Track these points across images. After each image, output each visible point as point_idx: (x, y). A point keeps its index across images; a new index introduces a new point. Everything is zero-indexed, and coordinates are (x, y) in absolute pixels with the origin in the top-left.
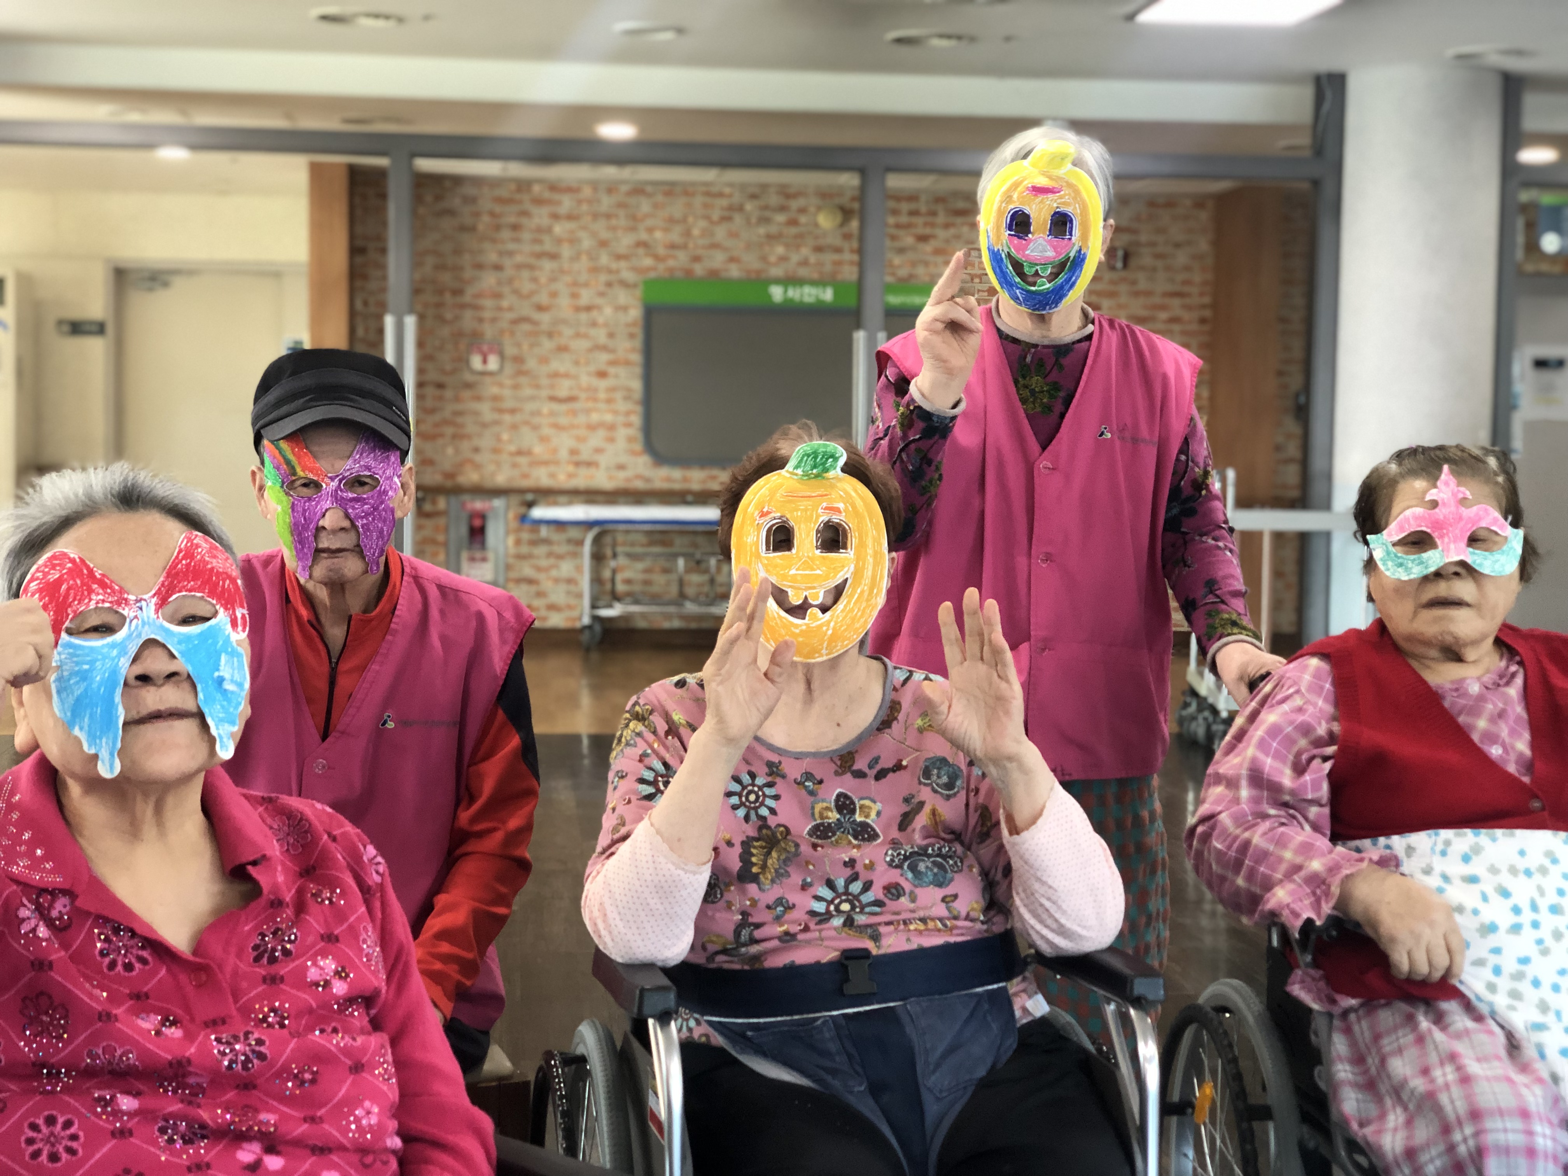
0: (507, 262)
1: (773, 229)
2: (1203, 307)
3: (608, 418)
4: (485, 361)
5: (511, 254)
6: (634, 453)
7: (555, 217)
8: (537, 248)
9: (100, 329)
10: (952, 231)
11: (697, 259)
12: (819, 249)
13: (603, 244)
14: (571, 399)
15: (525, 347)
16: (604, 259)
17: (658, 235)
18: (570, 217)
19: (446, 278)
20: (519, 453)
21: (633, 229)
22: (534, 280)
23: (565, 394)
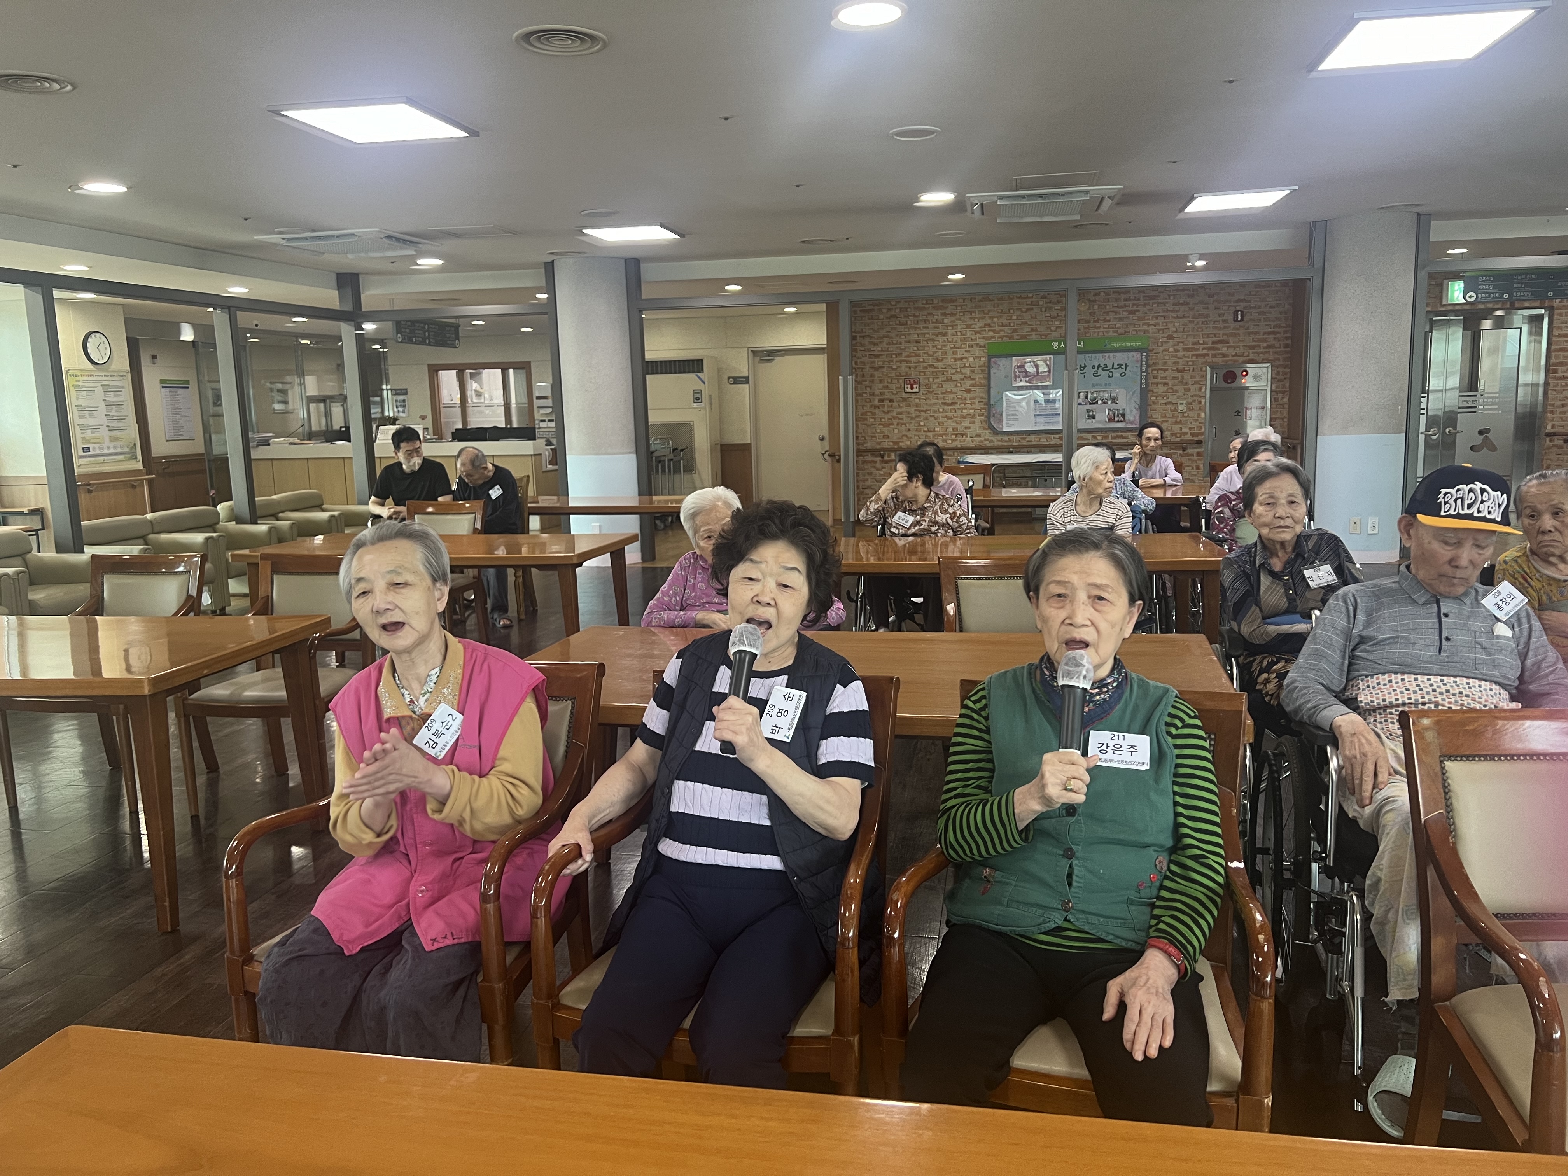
0: (922, 339)
3: (971, 411)
4: (912, 388)
5: (924, 334)
6: (984, 429)
7: (945, 314)
8: (937, 331)
9: (746, 380)
10: (1148, 307)
11: (1015, 331)
13: (968, 326)
14: (953, 403)
16: (969, 334)
17: (995, 320)
18: (952, 315)
19: (892, 348)
20: (929, 431)
21: (983, 318)
23: (950, 401)
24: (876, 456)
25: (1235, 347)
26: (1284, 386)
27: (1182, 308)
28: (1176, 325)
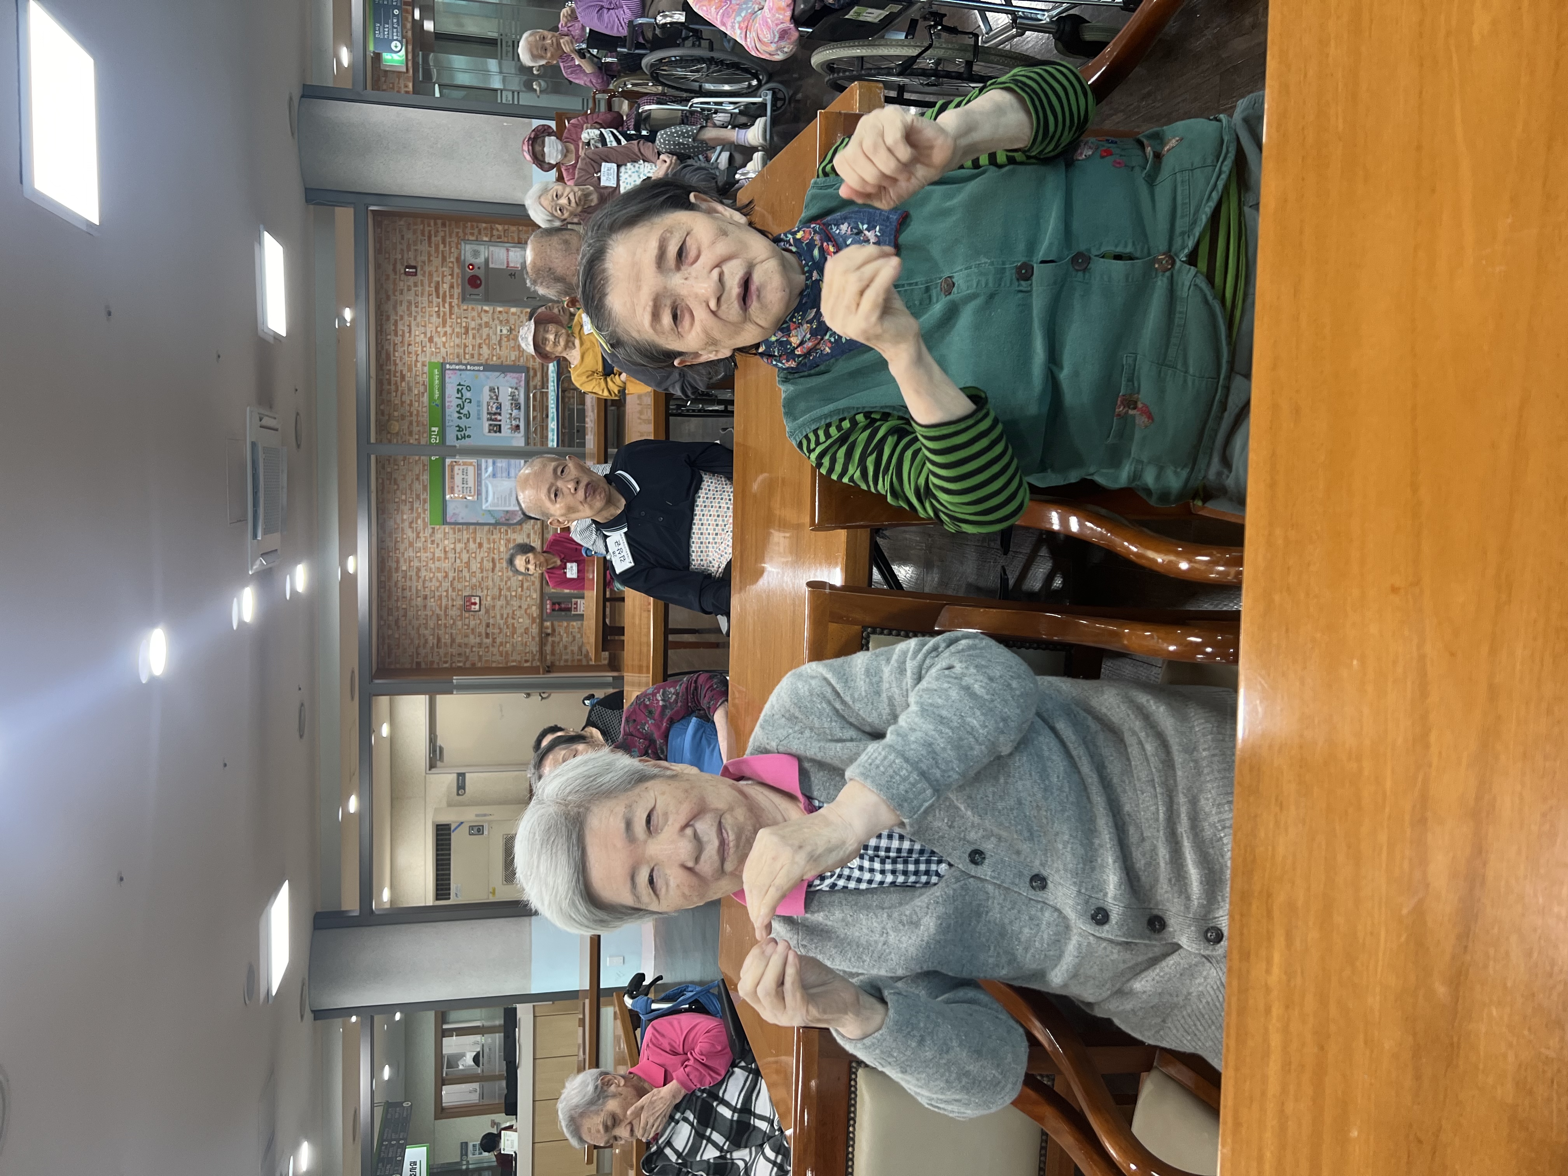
0: (422, 593)
2: (435, 224)
4: (475, 604)
5: (417, 590)
6: (521, 529)
7: (397, 569)
8: (414, 578)
9: (461, 776)
10: (398, 361)
11: (418, 497)
12: (411, 433)
13: (411, 544)
14: (493, 560)
15: (467, 584)
16: (419, 545)
17: (405, 517)
18: (398, 562)
19: (431, 624)
20: (522, 587)
21: (403, 530)
22: (431, 579)
23: (491, 564)
24: (547, 641)
25: (444, 276)
26: (485, 229)
27: (400, 327)
28: (418, 335)
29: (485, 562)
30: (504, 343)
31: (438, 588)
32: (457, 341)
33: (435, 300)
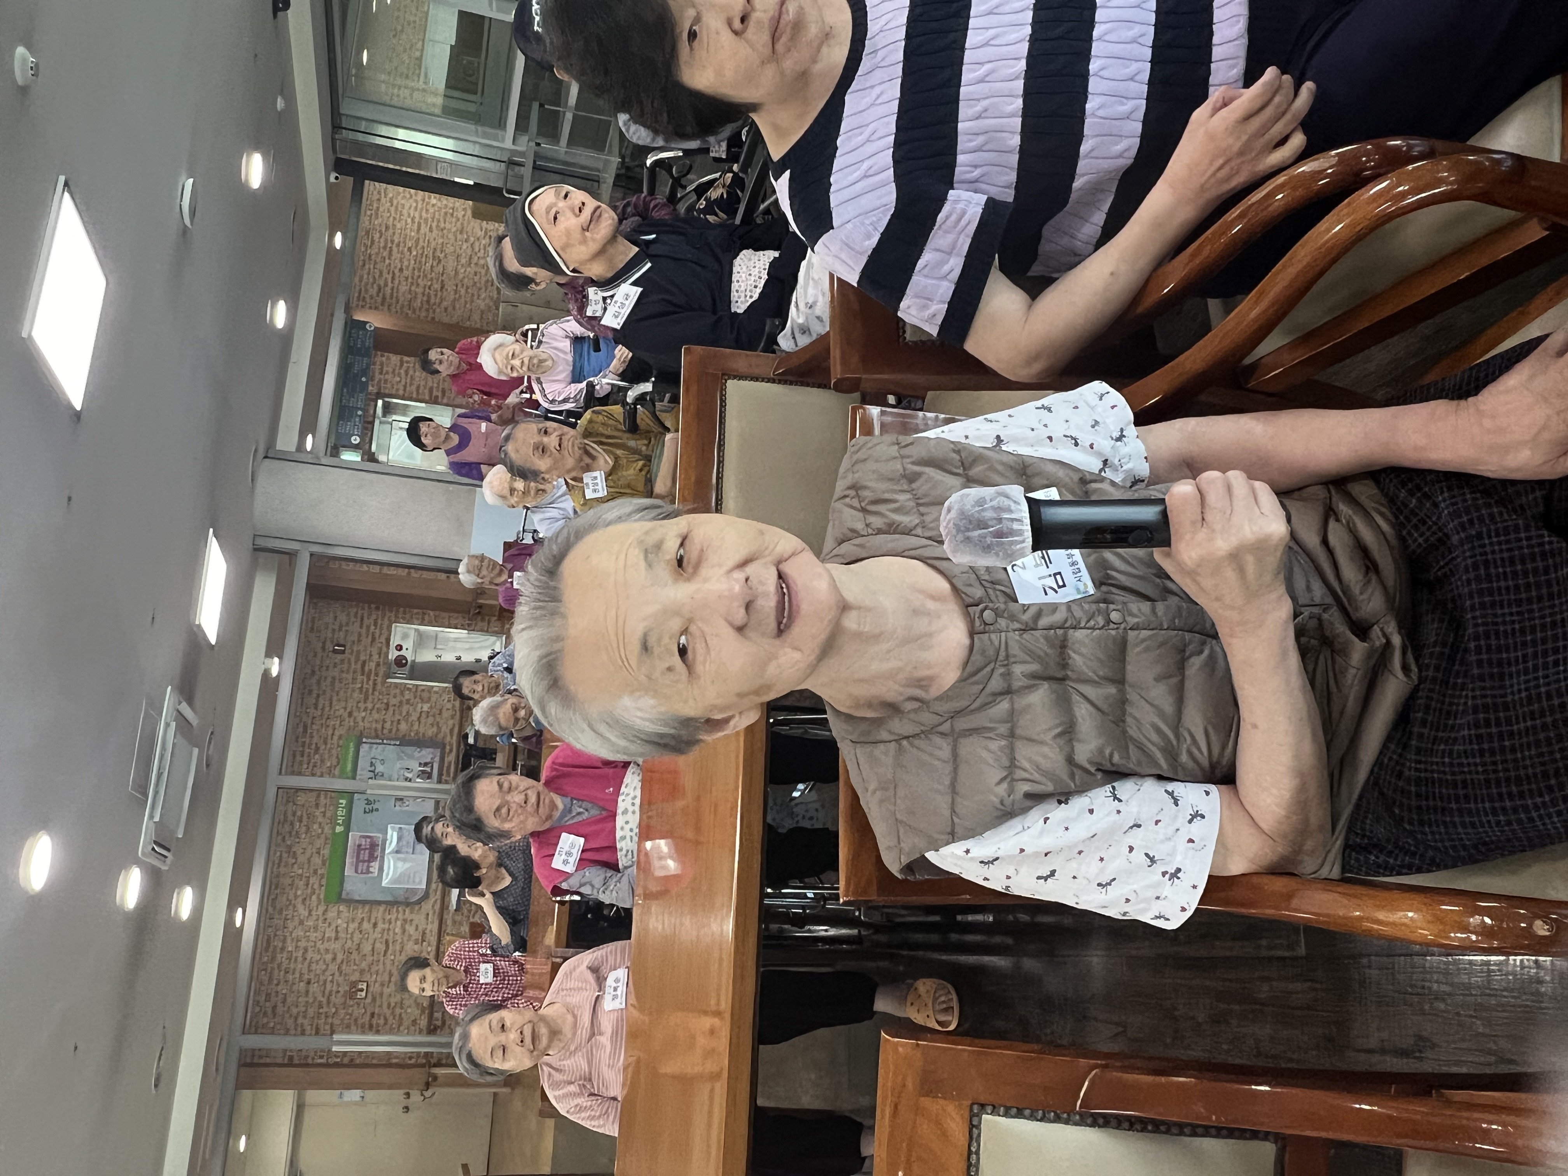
0: (306, 977)
1: (304, 829)
2: (369, 608)
3: (399, 923)
4: (362, 990)
5: (301, 974)
6: (420, 909)
7: (283, 949)
10: (315, 734)
11: (315, 872)
12: (317, 806)
13: (301, 923)
15: (356, 968)
16: (310, 923)
17: (299, 893)
19: (311, 1012)
21: (295, 907)
22: (317, 962)
23: (383, 946)
25: (371, 655)
26: (417, 614)
27: (321, 701)
28: (339, 708)
29: (378, 945)
30: (423, 720)
31: (325, 971)
32: (376, 716)
33: (360, 677)
